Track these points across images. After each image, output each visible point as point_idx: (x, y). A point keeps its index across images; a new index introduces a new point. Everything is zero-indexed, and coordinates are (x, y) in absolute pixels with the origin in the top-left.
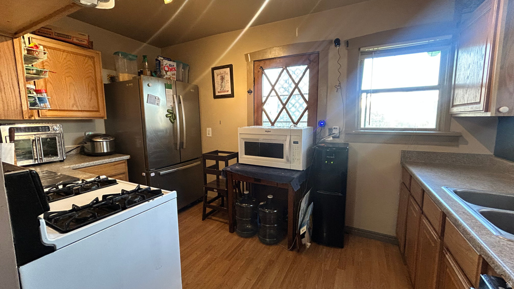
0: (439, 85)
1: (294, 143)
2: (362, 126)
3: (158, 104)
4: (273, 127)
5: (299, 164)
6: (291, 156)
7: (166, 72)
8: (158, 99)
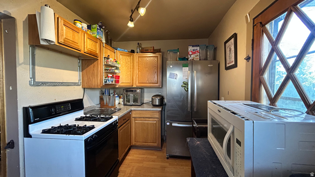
3: (176, 78)
7: (190, 55)
8: (176, 75)
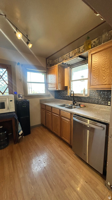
0: (45, 82)
1: (10, 101)
2: (29, 93)
4: (3, 95)
5: (13, 109)
6: (10, 106)
